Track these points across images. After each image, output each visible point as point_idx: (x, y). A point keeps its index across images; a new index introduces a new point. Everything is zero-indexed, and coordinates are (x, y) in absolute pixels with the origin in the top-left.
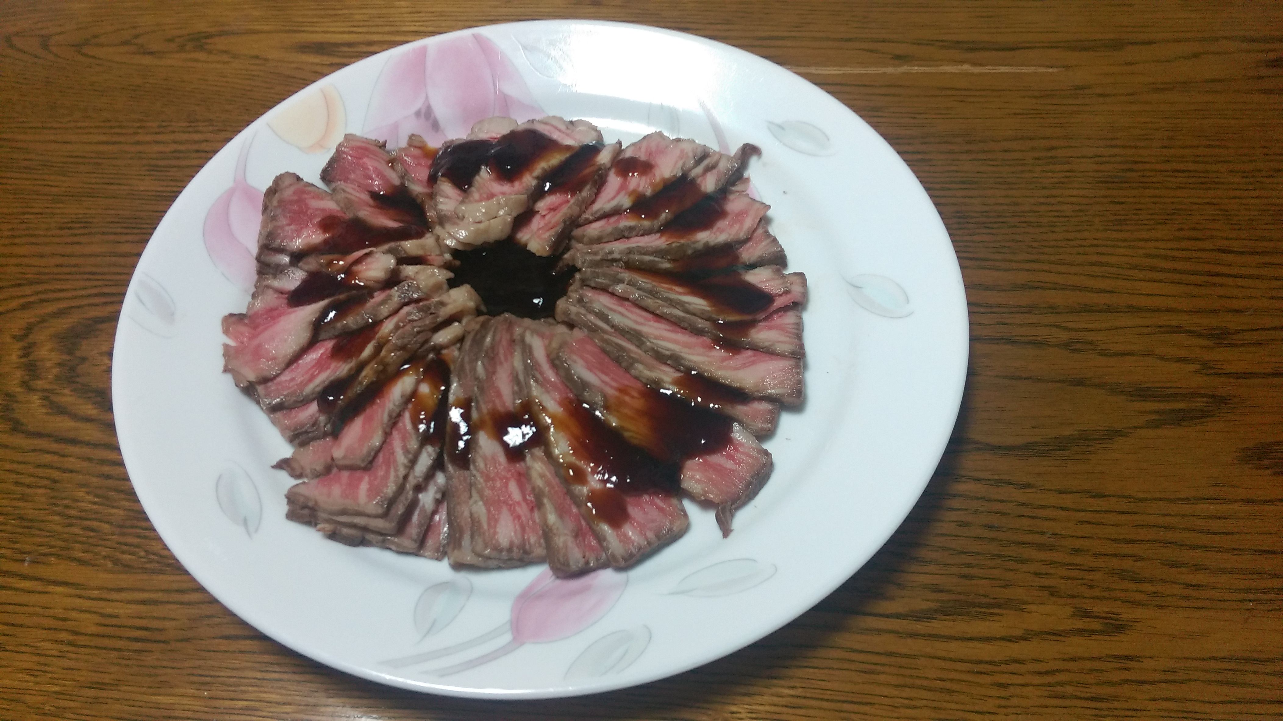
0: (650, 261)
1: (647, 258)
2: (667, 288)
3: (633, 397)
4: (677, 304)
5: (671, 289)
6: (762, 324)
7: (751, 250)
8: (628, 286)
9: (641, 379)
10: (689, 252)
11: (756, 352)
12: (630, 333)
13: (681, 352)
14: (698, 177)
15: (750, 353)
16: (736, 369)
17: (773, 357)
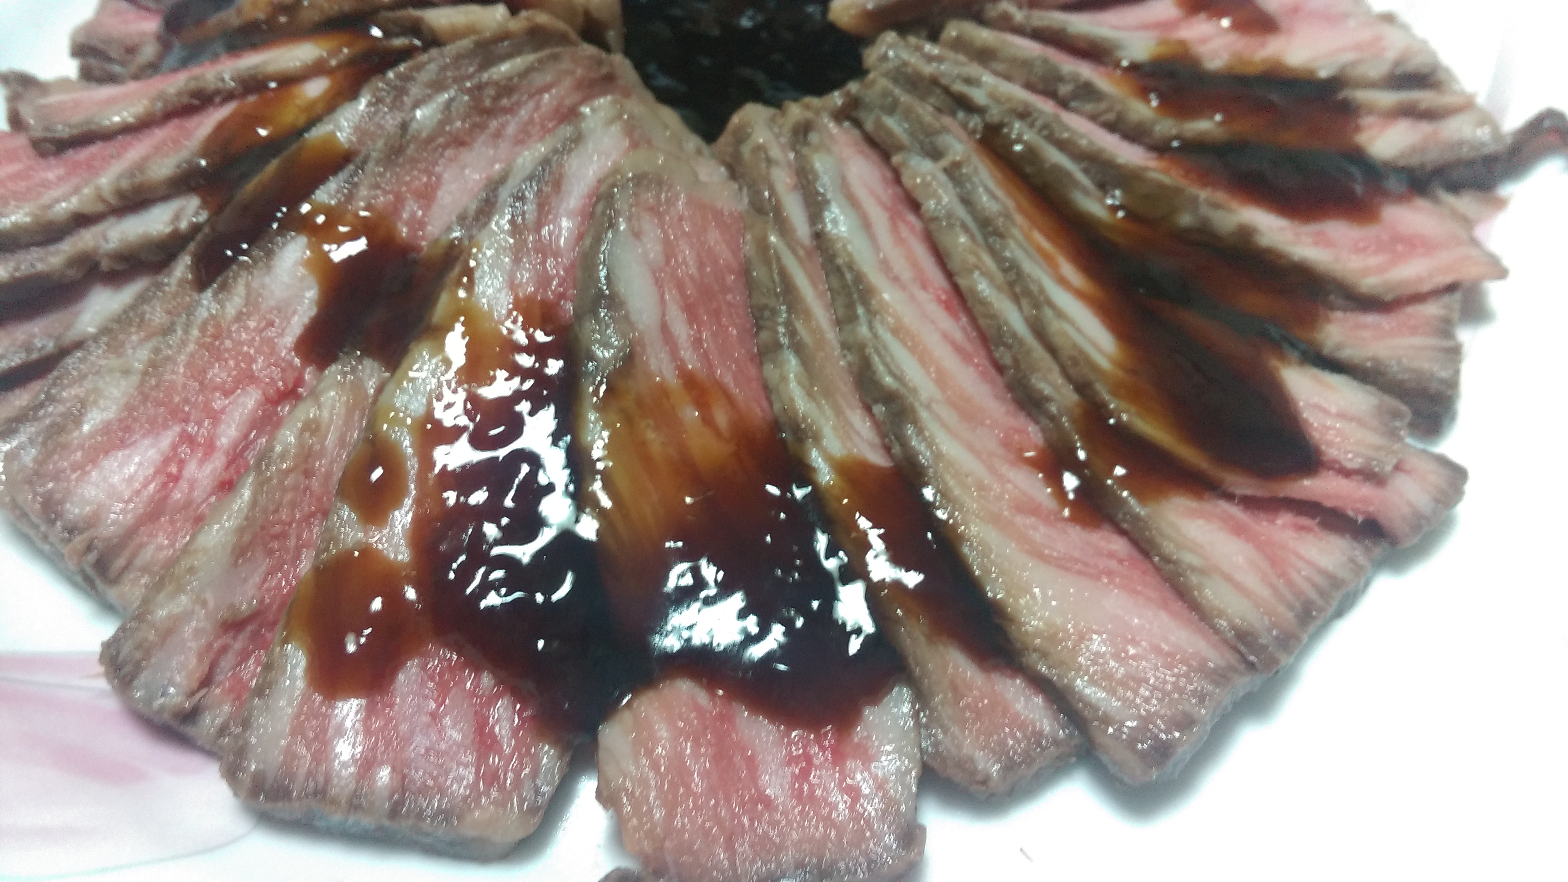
0: (1057, 169)
1: (1055, 156)
2: (1040, 250)
3: (707, 420)
4: (1028, 293)
5: (1048, 259)
6: (1224, 506)
7: (1366, 334)
8: (943, 178)
9: (774, 397)
10: (1186, 219)
11: (1136, 554)
12: (842, 275)
13: (928, 407)
14: (1371, 110)
15: (1119, 545)
16: (1038, 554)
17: (1178, 605)
